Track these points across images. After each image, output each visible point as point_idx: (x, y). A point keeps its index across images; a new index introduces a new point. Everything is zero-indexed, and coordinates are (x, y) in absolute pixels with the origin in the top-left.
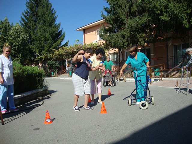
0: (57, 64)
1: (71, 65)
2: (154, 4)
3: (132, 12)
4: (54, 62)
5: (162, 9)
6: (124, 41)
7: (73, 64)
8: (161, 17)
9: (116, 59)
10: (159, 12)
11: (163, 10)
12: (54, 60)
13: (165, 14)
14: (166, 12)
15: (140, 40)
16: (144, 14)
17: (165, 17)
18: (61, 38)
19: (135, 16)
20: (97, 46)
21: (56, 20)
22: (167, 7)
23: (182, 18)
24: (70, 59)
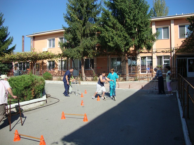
0: (6, 67)
1: (18, 68)
2: (105, 34)
3: (85, 33)
4: (3, 65)
5: (109, 39)
6: (79, 54)
7: (19, 67)
8: (109, 44)
9: (64, 65)
10: (107, 40)
11: (111, 40)
12: (4, 63)
13: (111, 42)
14: (112, 41)
15: (90, 54)
16: (94, 36)
17: (111, 44)
18: (9, 42)
19: (87, 37)
20: (53, 55)
21: (3, 23)
22: (113, 38)
23: (121, 46)
24: (17, 62)
